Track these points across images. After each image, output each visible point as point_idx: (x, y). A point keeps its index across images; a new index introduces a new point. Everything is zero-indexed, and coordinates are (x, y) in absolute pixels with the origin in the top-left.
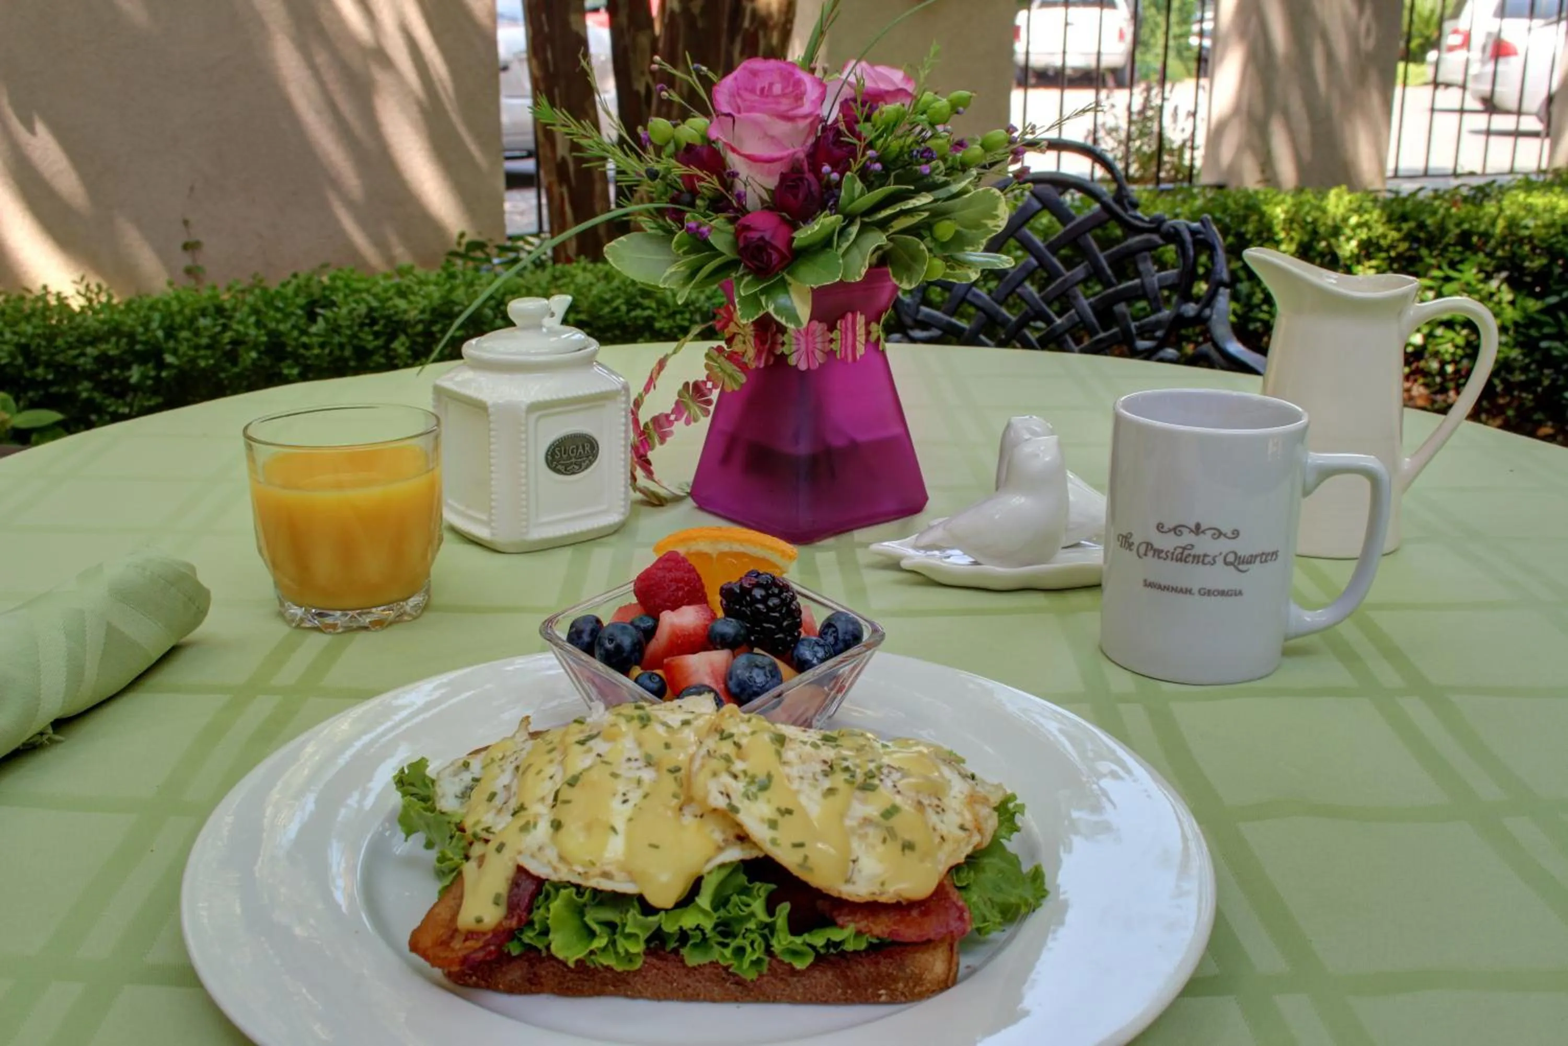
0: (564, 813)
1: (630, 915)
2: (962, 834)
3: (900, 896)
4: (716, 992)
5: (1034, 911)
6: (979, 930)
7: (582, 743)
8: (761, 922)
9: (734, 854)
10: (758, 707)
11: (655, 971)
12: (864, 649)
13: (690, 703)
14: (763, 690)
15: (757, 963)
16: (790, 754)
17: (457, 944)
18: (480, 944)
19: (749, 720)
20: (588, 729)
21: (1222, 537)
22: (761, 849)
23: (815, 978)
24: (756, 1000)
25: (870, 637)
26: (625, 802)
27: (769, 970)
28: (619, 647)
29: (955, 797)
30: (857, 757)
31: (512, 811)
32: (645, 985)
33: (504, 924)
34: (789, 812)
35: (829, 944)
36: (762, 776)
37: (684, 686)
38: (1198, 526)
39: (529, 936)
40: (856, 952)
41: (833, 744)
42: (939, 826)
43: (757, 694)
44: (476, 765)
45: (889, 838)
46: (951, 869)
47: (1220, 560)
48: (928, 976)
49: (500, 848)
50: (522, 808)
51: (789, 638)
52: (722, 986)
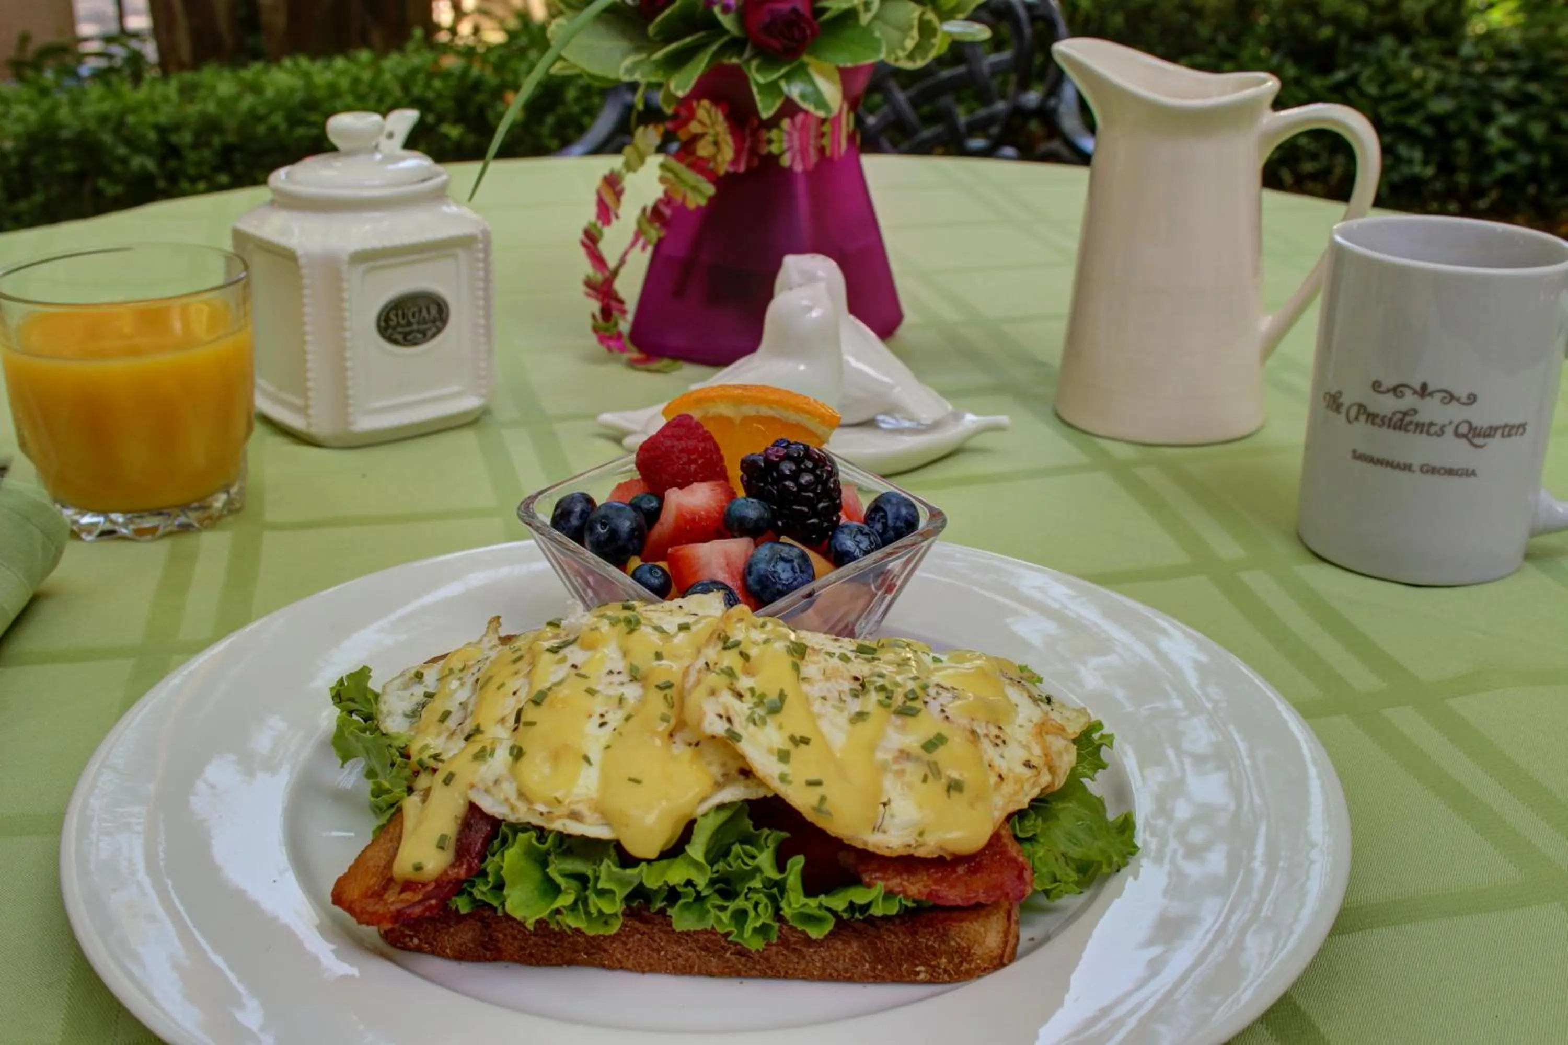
0: (527, 739)
1: (603, 867)
2: (1027, 772)
3: (942, 848)
4: (714, 964)
5: (1118, 871)
6: (1047, 893)
7: (554, 650)
8: (769, 879)
9: (734, 793)
10: (781, 611)
11: (639, 936)
12: (920, 539)
13: (694, 602)
14: (789, 588)
15: (763, 930)
16: (810, 668)
17: (391, 896)
18: (419, 897)
19: (763, 625)
20: (563, 633)
21: (1454, 403)
22: (768, 787)
23: (836, 949)
24: (763, 975)
25: (928, 524)
26: (602, 725)
27: (779, 938)
28: (614, 533)
29: (1021, 726)
30: (898, 673)
31: (466, 734)
32: (626, 953)
33: (450, 873)
34: (805, 741)
35: (852, 906)
36: (773, 696)
37: (692, 581)
38: (1424, 386)
39: (481, 891)
40: (886, 918)
41: (870, 656)
42: (997, 762)
43: (781, 594)
44: (431, 675)
45: (930, 777)
46: (1009, 818)
47: (1450, 430)
48: (978, 950)
49: (448, 780)
50: (478, 730)
51: (825, 524)
52: (721, 956)
